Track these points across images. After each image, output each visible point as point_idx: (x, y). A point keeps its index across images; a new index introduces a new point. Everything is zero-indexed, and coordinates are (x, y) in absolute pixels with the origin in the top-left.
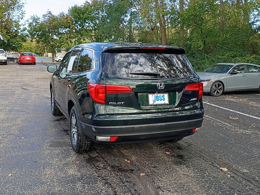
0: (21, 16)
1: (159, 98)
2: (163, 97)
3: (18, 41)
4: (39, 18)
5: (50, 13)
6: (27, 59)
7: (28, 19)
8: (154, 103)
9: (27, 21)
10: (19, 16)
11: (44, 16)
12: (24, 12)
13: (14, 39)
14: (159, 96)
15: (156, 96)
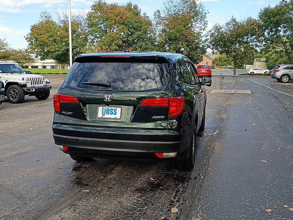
0: (203, 27)
1: (110, 112)
2: (114, 111)
3: (197, 53)
4: (221, 28)
5: (234, 20)
6: (202, 71)
7: (211, 30)
8: (103, 117)
9: (210, 31)
10: (201, 27)
11: (228, 24)
12: (206, 22)
13: (194, 51)
14: (110, 109)
15: (106, 109)
